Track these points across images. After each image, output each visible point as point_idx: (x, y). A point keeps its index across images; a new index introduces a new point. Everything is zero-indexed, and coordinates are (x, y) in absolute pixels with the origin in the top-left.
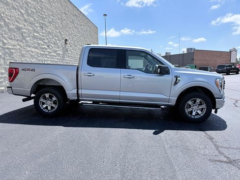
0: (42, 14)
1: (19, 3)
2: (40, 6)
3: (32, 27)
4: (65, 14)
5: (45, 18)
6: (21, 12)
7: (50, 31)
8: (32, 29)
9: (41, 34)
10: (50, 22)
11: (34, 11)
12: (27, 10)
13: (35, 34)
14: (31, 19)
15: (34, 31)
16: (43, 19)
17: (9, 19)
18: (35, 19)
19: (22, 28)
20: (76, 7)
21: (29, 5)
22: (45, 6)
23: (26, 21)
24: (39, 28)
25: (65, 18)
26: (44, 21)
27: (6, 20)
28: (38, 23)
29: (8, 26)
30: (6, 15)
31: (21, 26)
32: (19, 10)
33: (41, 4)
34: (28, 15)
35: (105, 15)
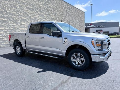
0: (48, 10)
1: (36, 7)
2: (47, 7)
3: (42, 17)
4: (61, 8)
5: (49, 12)
6: (37, 11)
7: (52, 17)
8: (42, 18)
9: (47, 19)
10: (52, 13)
11: (44, 9)
12: (40, 10)
13: (44, 20)
14: (42, 13)
15: (44, 18)
16: (48, 12)
17: (31, 15)
18: (44, 13)
19: (37, 18)
20: (69, 4)
21: (41, 7)
22: (49, 6)
23: (39, 14)
24: (46, 17)
25: (62, 10)
26: (49, 13)
27: (30, 16)
28: (45, 15)
29: (30, 18)
30: (30, 13)
31: (36, 17)
32: (36, 11)
33: (48, 6)
34: (40, 12)
35: (92, 5)
